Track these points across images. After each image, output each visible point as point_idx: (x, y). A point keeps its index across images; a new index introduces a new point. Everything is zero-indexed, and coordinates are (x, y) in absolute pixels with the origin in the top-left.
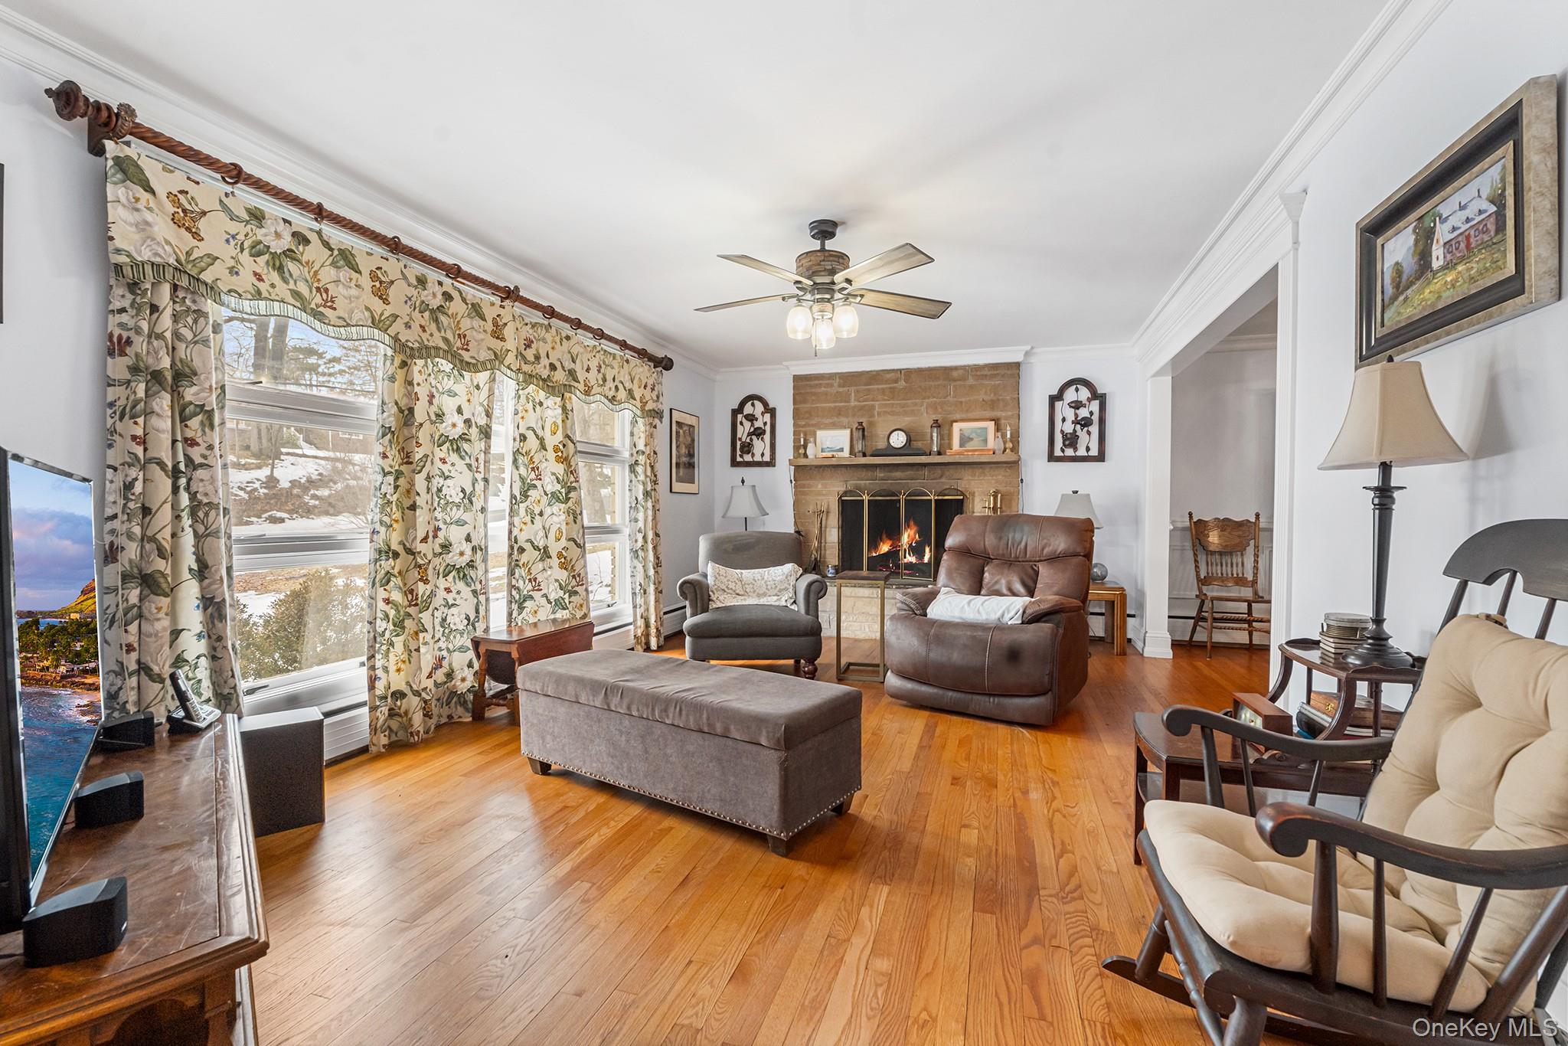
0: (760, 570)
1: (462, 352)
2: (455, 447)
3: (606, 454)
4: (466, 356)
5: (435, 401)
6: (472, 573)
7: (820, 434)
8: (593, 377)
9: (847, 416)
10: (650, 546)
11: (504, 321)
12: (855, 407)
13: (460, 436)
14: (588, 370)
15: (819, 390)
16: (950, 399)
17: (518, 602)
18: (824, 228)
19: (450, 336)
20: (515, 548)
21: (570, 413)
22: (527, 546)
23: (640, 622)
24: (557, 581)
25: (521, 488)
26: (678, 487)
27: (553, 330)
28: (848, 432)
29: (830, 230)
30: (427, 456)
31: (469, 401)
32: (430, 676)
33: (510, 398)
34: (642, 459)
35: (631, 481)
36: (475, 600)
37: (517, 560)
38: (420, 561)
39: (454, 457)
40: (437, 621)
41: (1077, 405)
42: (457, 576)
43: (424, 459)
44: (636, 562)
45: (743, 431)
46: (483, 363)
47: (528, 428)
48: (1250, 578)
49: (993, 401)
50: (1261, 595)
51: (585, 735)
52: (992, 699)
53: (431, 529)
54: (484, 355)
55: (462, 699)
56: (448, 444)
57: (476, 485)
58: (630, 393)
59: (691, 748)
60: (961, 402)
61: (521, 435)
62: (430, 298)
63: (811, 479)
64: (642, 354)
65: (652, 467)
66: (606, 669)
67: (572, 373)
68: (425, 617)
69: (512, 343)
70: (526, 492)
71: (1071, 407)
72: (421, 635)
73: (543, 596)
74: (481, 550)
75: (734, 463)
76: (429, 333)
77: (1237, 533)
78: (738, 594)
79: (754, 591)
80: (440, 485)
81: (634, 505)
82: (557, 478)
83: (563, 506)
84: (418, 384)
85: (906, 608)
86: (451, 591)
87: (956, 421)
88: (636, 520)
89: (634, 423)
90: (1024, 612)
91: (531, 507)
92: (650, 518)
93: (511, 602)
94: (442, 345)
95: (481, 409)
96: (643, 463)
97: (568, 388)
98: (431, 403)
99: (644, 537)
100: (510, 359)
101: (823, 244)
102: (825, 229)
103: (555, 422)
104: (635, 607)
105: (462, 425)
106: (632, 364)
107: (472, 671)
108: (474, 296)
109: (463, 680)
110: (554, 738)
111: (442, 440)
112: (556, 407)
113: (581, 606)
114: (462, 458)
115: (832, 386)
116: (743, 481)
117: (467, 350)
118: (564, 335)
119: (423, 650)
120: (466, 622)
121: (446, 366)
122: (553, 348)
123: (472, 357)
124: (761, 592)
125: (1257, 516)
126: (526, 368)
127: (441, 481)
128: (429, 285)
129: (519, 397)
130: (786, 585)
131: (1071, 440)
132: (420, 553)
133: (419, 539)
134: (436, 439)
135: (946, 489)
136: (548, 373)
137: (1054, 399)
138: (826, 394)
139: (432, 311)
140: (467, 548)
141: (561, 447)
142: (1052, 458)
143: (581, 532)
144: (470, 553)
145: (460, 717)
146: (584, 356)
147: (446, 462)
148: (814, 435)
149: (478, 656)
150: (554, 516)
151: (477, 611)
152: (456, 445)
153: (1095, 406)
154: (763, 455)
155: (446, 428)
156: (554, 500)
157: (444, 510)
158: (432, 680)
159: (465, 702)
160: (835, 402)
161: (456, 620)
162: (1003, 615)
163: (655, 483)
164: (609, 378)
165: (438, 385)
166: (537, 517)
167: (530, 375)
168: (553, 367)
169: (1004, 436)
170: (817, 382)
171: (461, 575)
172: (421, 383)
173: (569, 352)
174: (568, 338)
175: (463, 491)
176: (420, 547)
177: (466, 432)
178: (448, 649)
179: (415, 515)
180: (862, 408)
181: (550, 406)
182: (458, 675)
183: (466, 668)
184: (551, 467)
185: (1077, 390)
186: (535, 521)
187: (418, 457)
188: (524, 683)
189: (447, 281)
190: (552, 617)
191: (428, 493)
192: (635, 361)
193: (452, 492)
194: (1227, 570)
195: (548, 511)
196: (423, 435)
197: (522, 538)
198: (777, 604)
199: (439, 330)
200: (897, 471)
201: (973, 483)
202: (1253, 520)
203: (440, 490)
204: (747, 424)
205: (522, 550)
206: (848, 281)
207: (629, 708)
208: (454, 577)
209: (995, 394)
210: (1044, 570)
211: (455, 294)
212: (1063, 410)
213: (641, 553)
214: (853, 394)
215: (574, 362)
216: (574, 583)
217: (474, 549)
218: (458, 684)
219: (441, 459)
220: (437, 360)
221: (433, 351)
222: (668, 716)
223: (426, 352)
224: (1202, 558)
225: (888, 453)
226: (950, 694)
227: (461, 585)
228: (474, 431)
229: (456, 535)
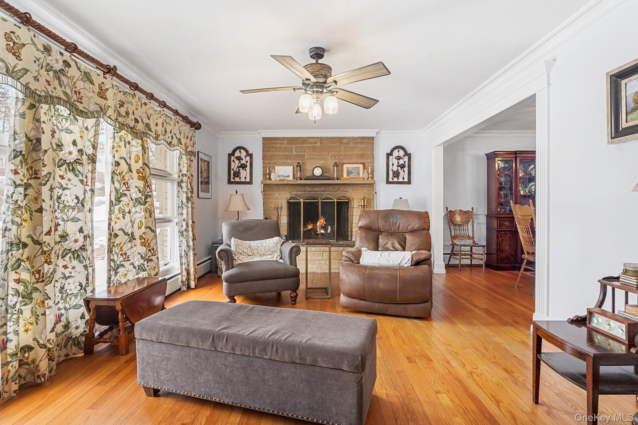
0: (260, 241)
1: (78, 104)
2: (71, 168)
3: (163, 176)
4: (80, 107)
5: (56, 135)
6: (84, 254)
7: (277, 168)
8: (160, 129)
9: (291, 159)
10: (190, 229)
11: (106, 87)
12: (295, 155)
13: (75, 161)
14: (157, 125)
15: (275, 145)
16: (342, 153)
17: (114, 269)
18: (318, 51)
19: (68, 91)
20: (113, 235)
21: (147, 150)
22: (120, 233)
23: (185, 273)
24: (139, 253)
25: (115, 195)
26: (202, 195)
27: (137, 98)
28: (292, 167)
29: (322, 53)
30: (50, 173)
31: (81, 137)
32: (52, 331)
33: (109, 138)
34: (185, 179)
35: (179, 192)
36: (86, 272)
37: (113, 243)
38: (45, 249)
39: (70, 175)
40: (57, 290)
41: (399, 158)
42: (72, 257)
43: (48, 176)
44: (182, 238)
45: (235, 165)
46: (92, 113)
47: (121, 158)
48: (471, 236)
49: (362, 155)
50: (477, 243)
51: (195, 369)
52: (400, 306)
53: (53, 225)
54: (93, 108)
55: (76, 342)
56: (65, 166)
57: (86, 193)
58: (179, 140)
59: (285, 374)
60: (347, 154)
61: (116, 162)
62: (54, 62)
63: (272, 191)
64: (186, 119)
65: (190, 183)
66: (204, 319)
67: (148, 125)
68: (49, 289)
69: (111, 102)
70: (119, 198)
71: (396, 159)
72: (46, 302)
73: (130, 264)
74: (89, 237)
75: (230, 182)
76: (53, 86)
77: (465, 216)
78: (249, 255)
79: (258, 253)
80: (59, 194)
81: (180, 205)
82: (139, 190)
83: (142, 207)
84: (44, 122)
85: (348, 260)
86: (68, 268)
87: (345, 164)
88: (182, 214)
89: (180, 158)
90: (412, 260)
91: (123, 208)
92: (190, 213)
93: (110, 270)
94: (62, 96)
95: (88, 143)
96: (186, 181)
97: (145, 134)
98: (53, 136)
99: (187, 225)
100: (110, 112)
101: (317, 61)
102: (318, 53)
103: (137, 155)
104: (181, 264)
105: (77, 153)
106: (180, 124)
107: (84, 321)
108: (86, 67)
109: (77, 328)
110: (167, 372)
111: (61, 163)
112: (138, 145)
113: (155, 268)
114: (76, 175)
115: (283, 144)
116: (237, 192)
117: (82, 103)
118: (143, 102)
119: (48, 312)
120: (79, 288)
121: (64, 111)
122: (137, 109)
123: (84, 108)
124: (262, 253)
125: (473, 208)
126: (121, 119)
127: (60, 191)
128: (53, 53)
129: (115, 137)
130: (275, 249)
131: (396, 174)
132: (45, 242)
133: (44, 233)
134: (57, 161)
135: (341, 197)
136: (134, 124)
137: (389, 155)
138: (280, 147)
139: (55, 72)
140: (80, 237)
141: (142, 170)
142: (388, 182)
143: (154, 222)
144: (83, 240)
145: (74, 354)
146: (155, 115)
147: (64, 178)
148: (274, 169)
149: (89, 310)
150: (137, 214)
151: (87, 279)
152: (72, 166)
153: (406, 159)
154: (245, 178)
155: (64, 154)
156: (137, 204)
157: (62, 211)
158: (54, 332)
159: (79, 343)
160: (285, 152)
161: (72, 286)
162: (401, 262)
163: (192, 192)
164: (168, 131)
165: (58, 125)
166: (127, 214)
167: (123, 124)
168: (136, 121)
169: (368, 171)
170: (275, 141)
171: (76, 255)
172: (46, 121)
173: (146, 113)
174: (145, 104)
175: (77, 198)
176: (46, 239)
177: (80, 158)
178: (65, 308)
179: (42, 217)
180: (298, 156)
181: (134, 144)
182: (73, 325)
183: (79, 320)
184: (136, 183)
185: (399, 151)
186: (125, 217)
187: (44, 173)
188: (141, 335)
189: (67, 54)
190: (137, 277)
191: (51, 199)
192: (181, 123)
193: (69, 198)
194: (462, 233)
195: (133, 210)
196: (47, 159)
197: (116, 227)
198: (272, 259)
199: (61, 85)
200: (317, 187)
201: (353, 193)
202: (471, 210)
203: (59, 198)
204: (237, 162)
205: (116, 236)
206: (335, 82)
207: (233, 349)
208: (70, 257)
209: (363, 151)
210: (408, 237)
211: (72, 64)
212: (392, 160)
213: (185, 233)
214: (294, 148)
215: (149, 119)
216: (150, 254)
217: (85, 237)
218: (73, 331)
219: (60, 176)
220: (57, 106)
221: (56, 100)
222: (266, 354)
223: (51, 100)
224: (452, 227)
225: (313, 178)
226: (377, 304)
227: (75, 263)
228: (85, 157)
229: (71, 228)
